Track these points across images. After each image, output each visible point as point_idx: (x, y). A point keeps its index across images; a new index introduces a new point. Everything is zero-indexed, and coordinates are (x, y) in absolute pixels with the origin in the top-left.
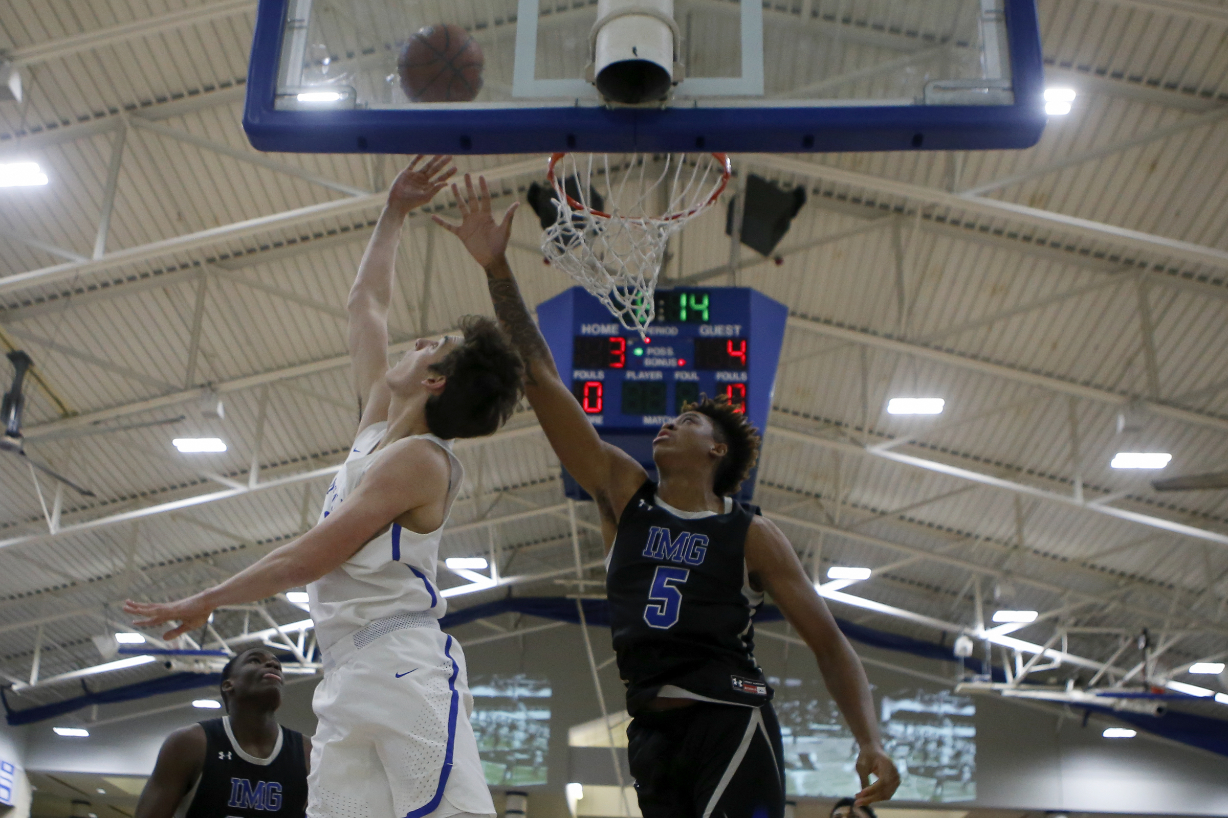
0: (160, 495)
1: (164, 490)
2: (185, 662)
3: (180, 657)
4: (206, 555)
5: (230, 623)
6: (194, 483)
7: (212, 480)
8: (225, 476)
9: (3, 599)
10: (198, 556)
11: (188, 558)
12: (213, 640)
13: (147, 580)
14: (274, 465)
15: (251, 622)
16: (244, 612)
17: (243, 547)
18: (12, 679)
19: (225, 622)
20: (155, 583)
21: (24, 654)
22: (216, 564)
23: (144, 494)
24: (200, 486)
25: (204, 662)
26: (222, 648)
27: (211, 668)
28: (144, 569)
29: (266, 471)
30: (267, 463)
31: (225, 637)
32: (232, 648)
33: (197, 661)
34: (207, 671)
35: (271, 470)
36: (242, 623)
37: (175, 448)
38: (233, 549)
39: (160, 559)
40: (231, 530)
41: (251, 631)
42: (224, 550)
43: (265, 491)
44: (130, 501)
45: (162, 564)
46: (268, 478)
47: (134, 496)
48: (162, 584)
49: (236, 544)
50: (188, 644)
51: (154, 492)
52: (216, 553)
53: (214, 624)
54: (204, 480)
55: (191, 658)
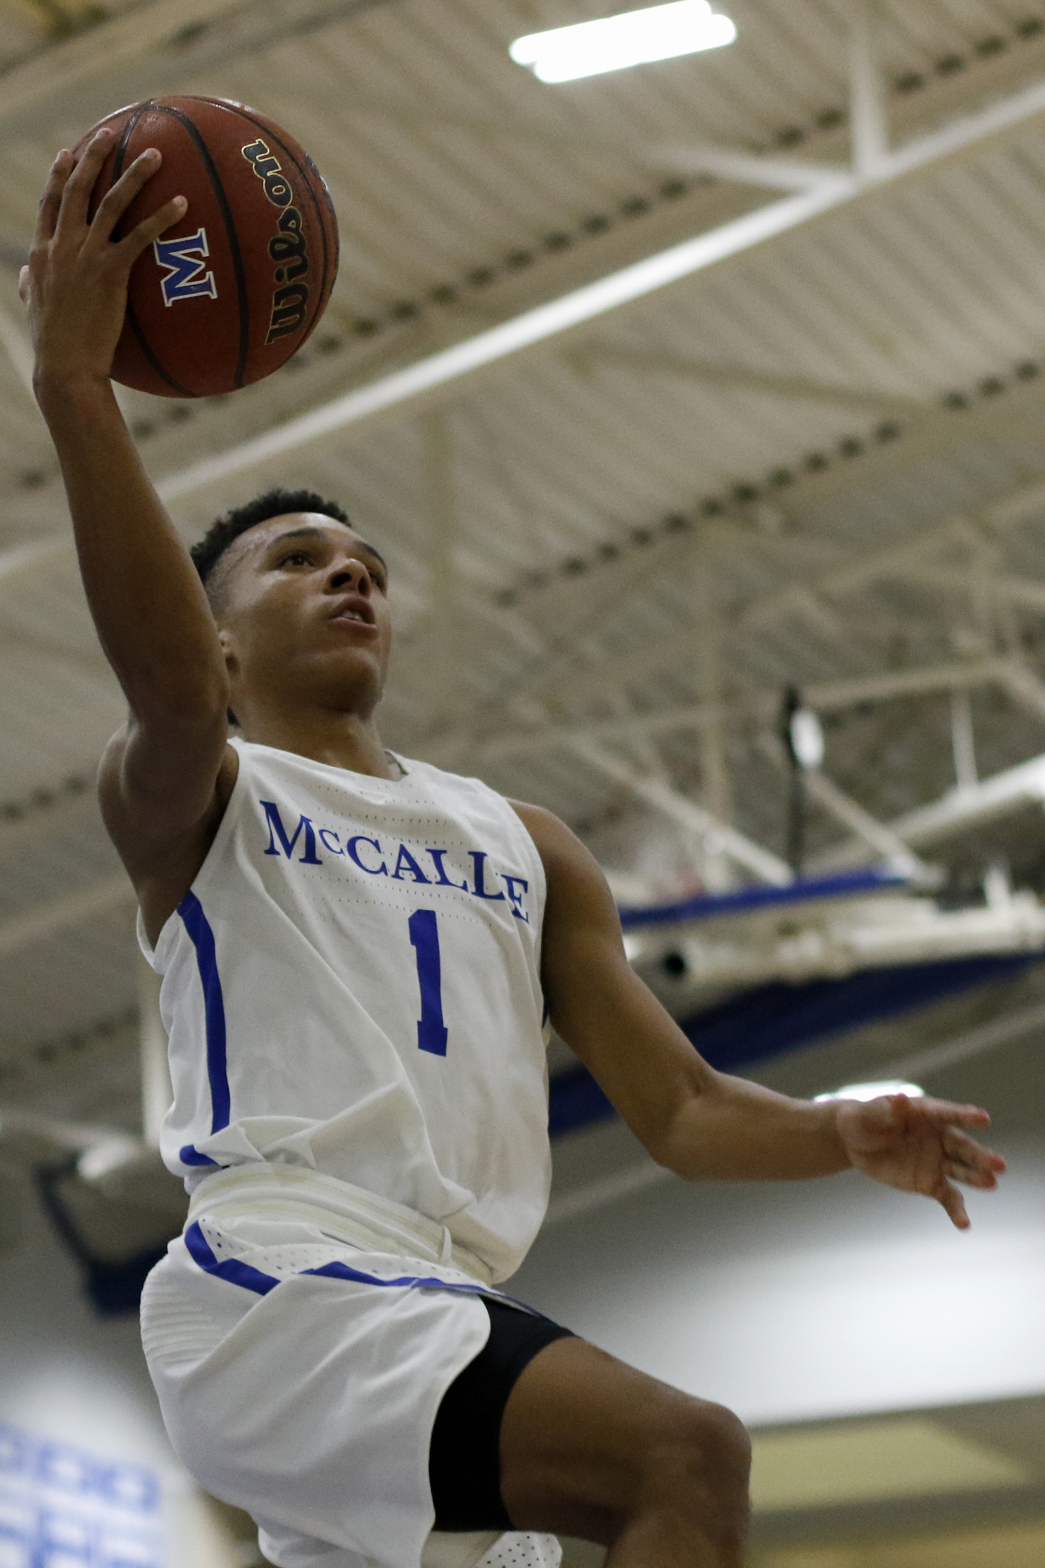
0: (509, 284)
1: (519, 260)
2: (742, 940)
3: (718, 923)
4: (745, 494)
5: (897, 757)
6: (636, 207)
7: (707, 181)
8: (757, 149)
9: (12, 812)
10: (712, 508)
11: (676, 524)
12: (840, 835)
13: (529, 641)
14: (949, 65)
15: (981, 738)
16: (942, 697)
17: (887, 433)
18: (69, 1134)
19: (873, 757)
20: (558, 645)
21: (105, 1029)
22: (793, 525)
23: (443, 295)
24: (665, 213)
25: (820, 926)
26: (878, 857)
27: (848, 949)
28: (506, 598)
29: (917, 101)
30: (918, 63)
31: (887, 813)
32: (925, 852)
33: (788, 931)
34: (839, 965)
35: (938, 89)
36: (945, 749)
37: (525, 74)
38: (850, 448)
39: (560, 546)
40: (828, 371)
41: (986, 771)
42: (816, 463)
43: (926, 175)
44: (392, 333)
45: (574, 567)
46: (932, 121)
47: (405, 311)
48: (591, 647)
49: (860, 425)
50: (741, 870)
51: (481, 277)
52: (781, 479)
53: (829, 766)
54: (674, 189)
55: (764, 920)
